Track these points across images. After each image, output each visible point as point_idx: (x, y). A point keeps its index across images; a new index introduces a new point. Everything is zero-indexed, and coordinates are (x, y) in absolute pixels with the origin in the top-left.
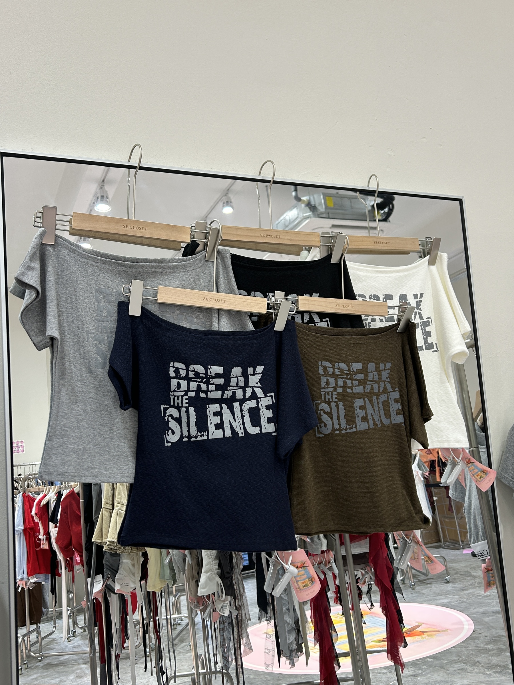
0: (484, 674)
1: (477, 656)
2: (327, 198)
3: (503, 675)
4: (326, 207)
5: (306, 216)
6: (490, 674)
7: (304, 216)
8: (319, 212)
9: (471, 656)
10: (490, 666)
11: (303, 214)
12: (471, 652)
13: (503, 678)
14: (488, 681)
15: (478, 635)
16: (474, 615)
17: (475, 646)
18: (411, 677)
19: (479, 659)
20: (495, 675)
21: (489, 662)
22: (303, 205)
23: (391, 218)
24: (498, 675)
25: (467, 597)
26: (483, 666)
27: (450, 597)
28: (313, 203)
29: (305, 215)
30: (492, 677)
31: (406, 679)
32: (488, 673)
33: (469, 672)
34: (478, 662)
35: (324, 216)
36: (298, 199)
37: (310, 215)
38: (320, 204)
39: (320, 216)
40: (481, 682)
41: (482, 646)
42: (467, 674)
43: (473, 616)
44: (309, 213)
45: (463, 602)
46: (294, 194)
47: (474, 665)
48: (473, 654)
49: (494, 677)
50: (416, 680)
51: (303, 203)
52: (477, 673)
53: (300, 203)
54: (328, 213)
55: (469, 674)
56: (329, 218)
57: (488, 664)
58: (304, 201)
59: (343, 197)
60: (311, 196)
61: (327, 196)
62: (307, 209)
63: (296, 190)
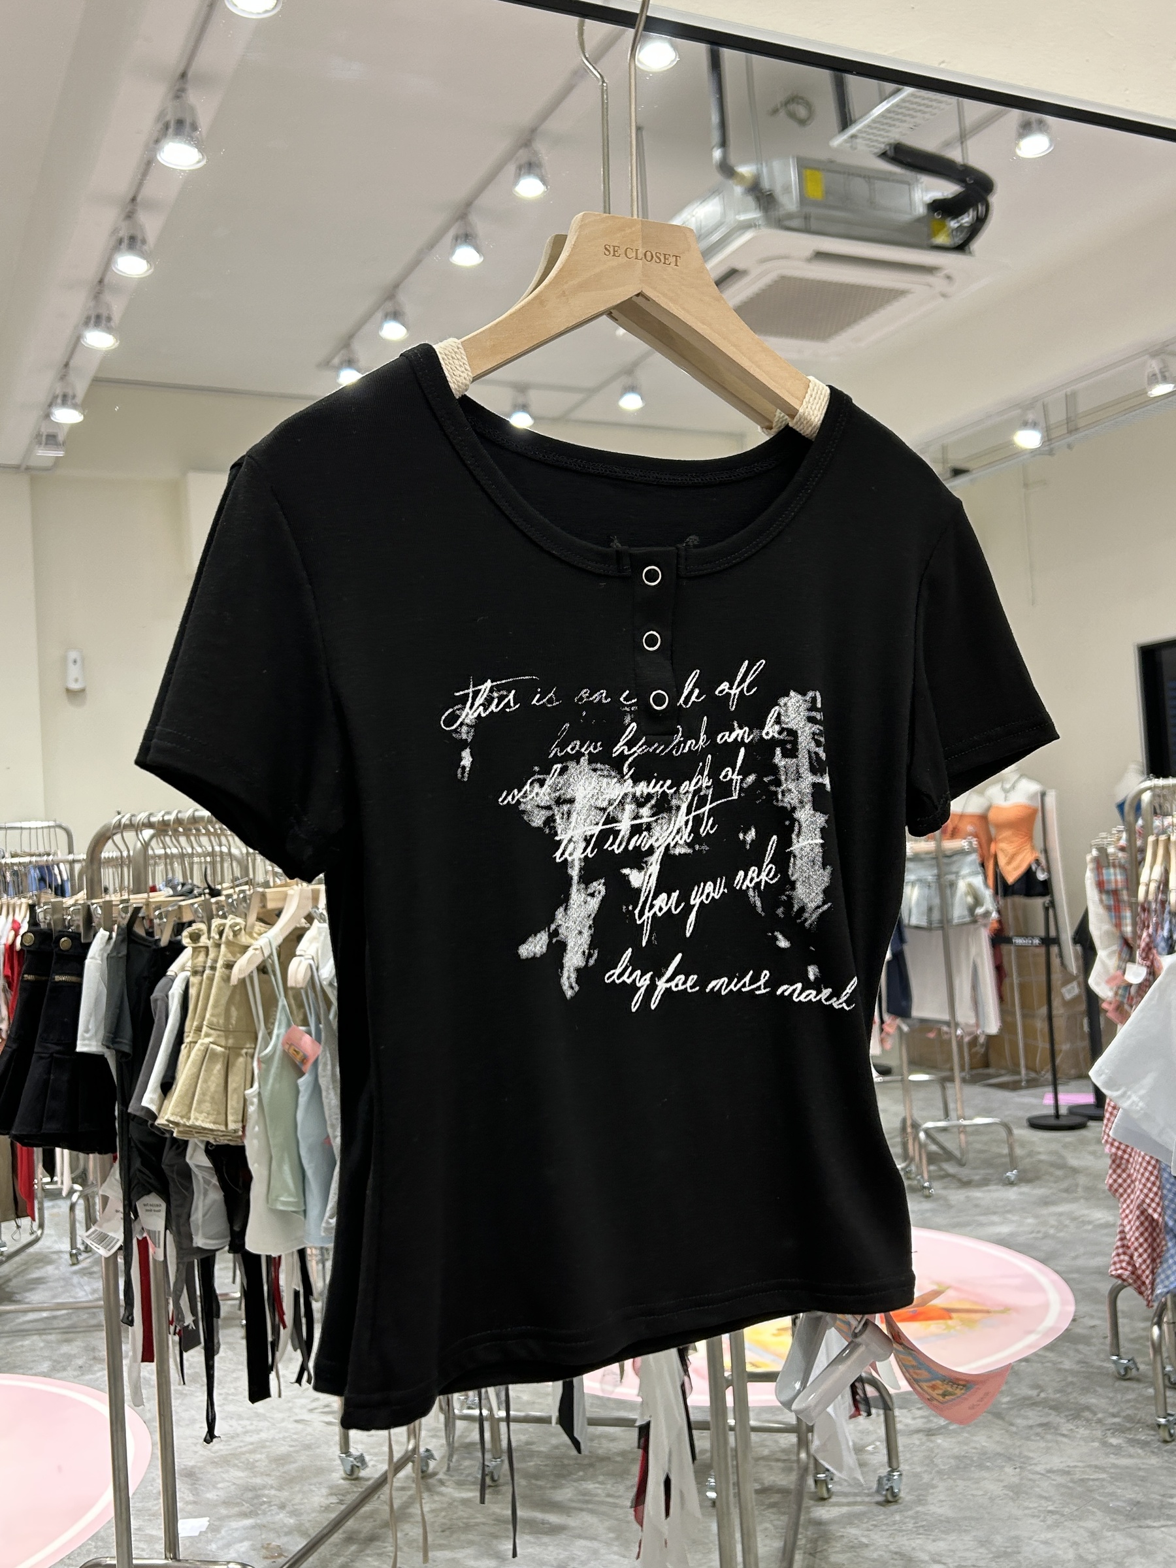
2: (808, 172)
3: (1153, 1452)
4: (803, 200)
5: (744, 221)
6: (1119, 1448)
7: (740, 222)
8: (782, 212)
9: (1070, 1390)
10: (1119, 1424)
11: (739, 213)
15: (1085, 1332)
16: (1075, 1275)
19: (1089, 1399)
20: (1132, 1451)
22: (738, 190)
23: (978, 244)
24: (1139, 1451)
25: (1056, 1224)
27: (1014, 1222)
28: (766, 184)
29: (742, 217)
30: (1123, 1456)
31: (906, 1440)
34: (1087, 1408)
35: (795, 223)
36: (727, 169)
37: (755, 219)
38: (787, 189)
39: (782, 223)
40: (1096, 1467)
41: (1098, 1363)
43: (1071, 1276)
44: (754, 214)
45: (1047, 1236)
46: (717, 154)
49: (1131, 1456)
51: (739, 183)
53: (731, 182)
54: (807, 218)
56: (807, 230)
57: (1114, 1416)
58: (742, 176)
59: (853, 174)
60: (764, 165)
61: (806, 168)
62: (750, 201)
63: (724, 144)
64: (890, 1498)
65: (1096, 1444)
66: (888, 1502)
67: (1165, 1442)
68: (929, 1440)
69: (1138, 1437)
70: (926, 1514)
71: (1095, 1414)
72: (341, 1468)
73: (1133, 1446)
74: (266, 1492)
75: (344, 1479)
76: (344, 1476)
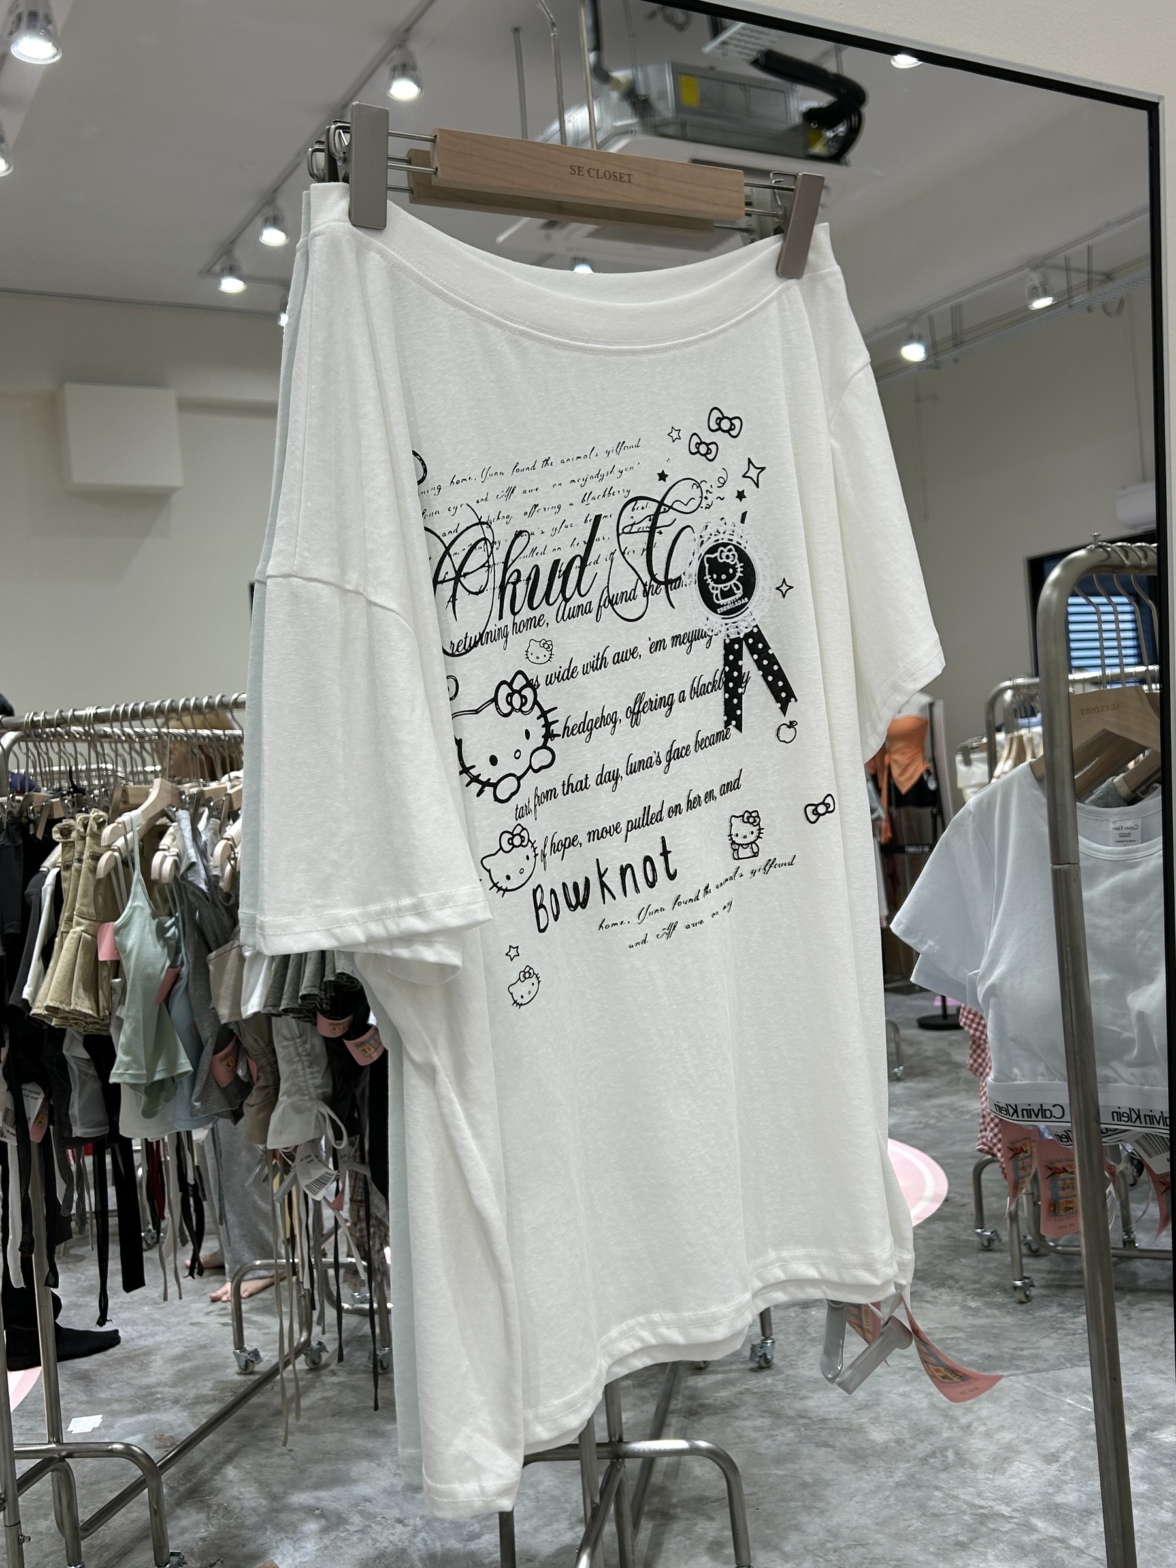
0: (965, 1307)
1: (949, 1261)
2: (683, 78)
3: (1008, 1312)
4: (679, 106)
5: (620, 127)
6: (977, 1310)
7: (616, 127)
8: (657, 118)
9: (937, 1262)
10: (979, 1289)
11: (616, 118)
12: (938, 1252)
13: (1009, 1320)
14: (972, 1326)
15: (955, 1210)
16: (951, 1161)
17: (947, 1238)
18: (796, 1308)
19: (954, 1269)
20: (989, 1312)
21: (976, 1278)
22: (615, 95)
23: (853, 155)
24: (996, 1312)
25: (936, 1114)
26: (961, 1288)
27: (899, 1114)
28: (642, 90)
29: (619, 124)
30: (980, 1317)
31: (781, 1313)
32: (973, 1304)
33: (927, 1302)
34: (952, 1277)
35: (671, 130)
36: (601, 74)
37: (630, 125)
38: (663, 95)
39: (657, 130)
40: (955, 1327)
41: (964, 1237)
42: (924, 1305)
43: (947, 1161)
44: (630, 121)
45: (927, 1126)
46: (591, 57)
47: (941, 1285)
48: (940, 1256)
49: (987, 1317)
50: (805, 1316)
51: (613, 89)
52: (946, 1305)
53: (606, 87)
54: (683, 125)
55: (928, 1306)
56: (684, 138)
57: (975, 1282)
58: (617, 81)
59: (728, 81)
60: (639, 69)
61: (681, 74)
62: (626, 107)
63: (597, 47)
64: (763, 1364)
65: (956, 1308)
66: (760, 1368)
67: (1021, 1303)
68: (803, 1312)
69: (995, 1300)
70: (795, 1377)
71: (957, 1281)
72: (236, 1364)
73: (990, 1308)
74: (161, 1389)
75: (239, 1374)
76: (239, 1371)
